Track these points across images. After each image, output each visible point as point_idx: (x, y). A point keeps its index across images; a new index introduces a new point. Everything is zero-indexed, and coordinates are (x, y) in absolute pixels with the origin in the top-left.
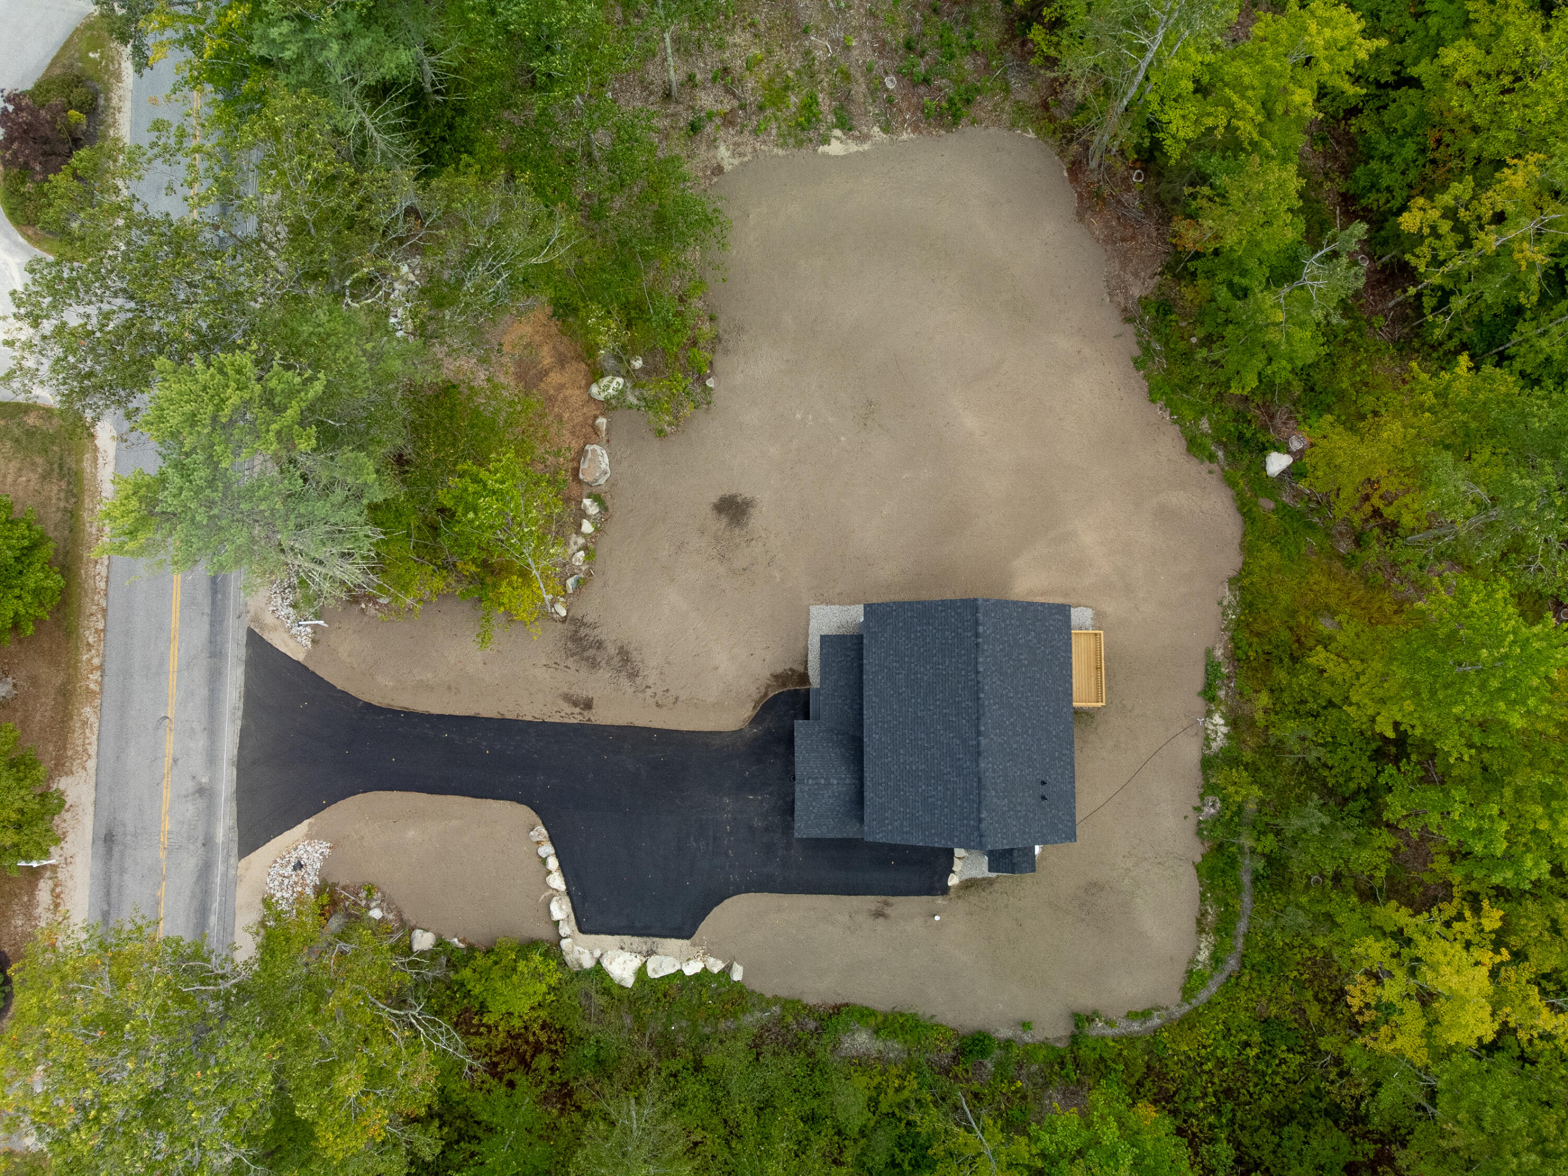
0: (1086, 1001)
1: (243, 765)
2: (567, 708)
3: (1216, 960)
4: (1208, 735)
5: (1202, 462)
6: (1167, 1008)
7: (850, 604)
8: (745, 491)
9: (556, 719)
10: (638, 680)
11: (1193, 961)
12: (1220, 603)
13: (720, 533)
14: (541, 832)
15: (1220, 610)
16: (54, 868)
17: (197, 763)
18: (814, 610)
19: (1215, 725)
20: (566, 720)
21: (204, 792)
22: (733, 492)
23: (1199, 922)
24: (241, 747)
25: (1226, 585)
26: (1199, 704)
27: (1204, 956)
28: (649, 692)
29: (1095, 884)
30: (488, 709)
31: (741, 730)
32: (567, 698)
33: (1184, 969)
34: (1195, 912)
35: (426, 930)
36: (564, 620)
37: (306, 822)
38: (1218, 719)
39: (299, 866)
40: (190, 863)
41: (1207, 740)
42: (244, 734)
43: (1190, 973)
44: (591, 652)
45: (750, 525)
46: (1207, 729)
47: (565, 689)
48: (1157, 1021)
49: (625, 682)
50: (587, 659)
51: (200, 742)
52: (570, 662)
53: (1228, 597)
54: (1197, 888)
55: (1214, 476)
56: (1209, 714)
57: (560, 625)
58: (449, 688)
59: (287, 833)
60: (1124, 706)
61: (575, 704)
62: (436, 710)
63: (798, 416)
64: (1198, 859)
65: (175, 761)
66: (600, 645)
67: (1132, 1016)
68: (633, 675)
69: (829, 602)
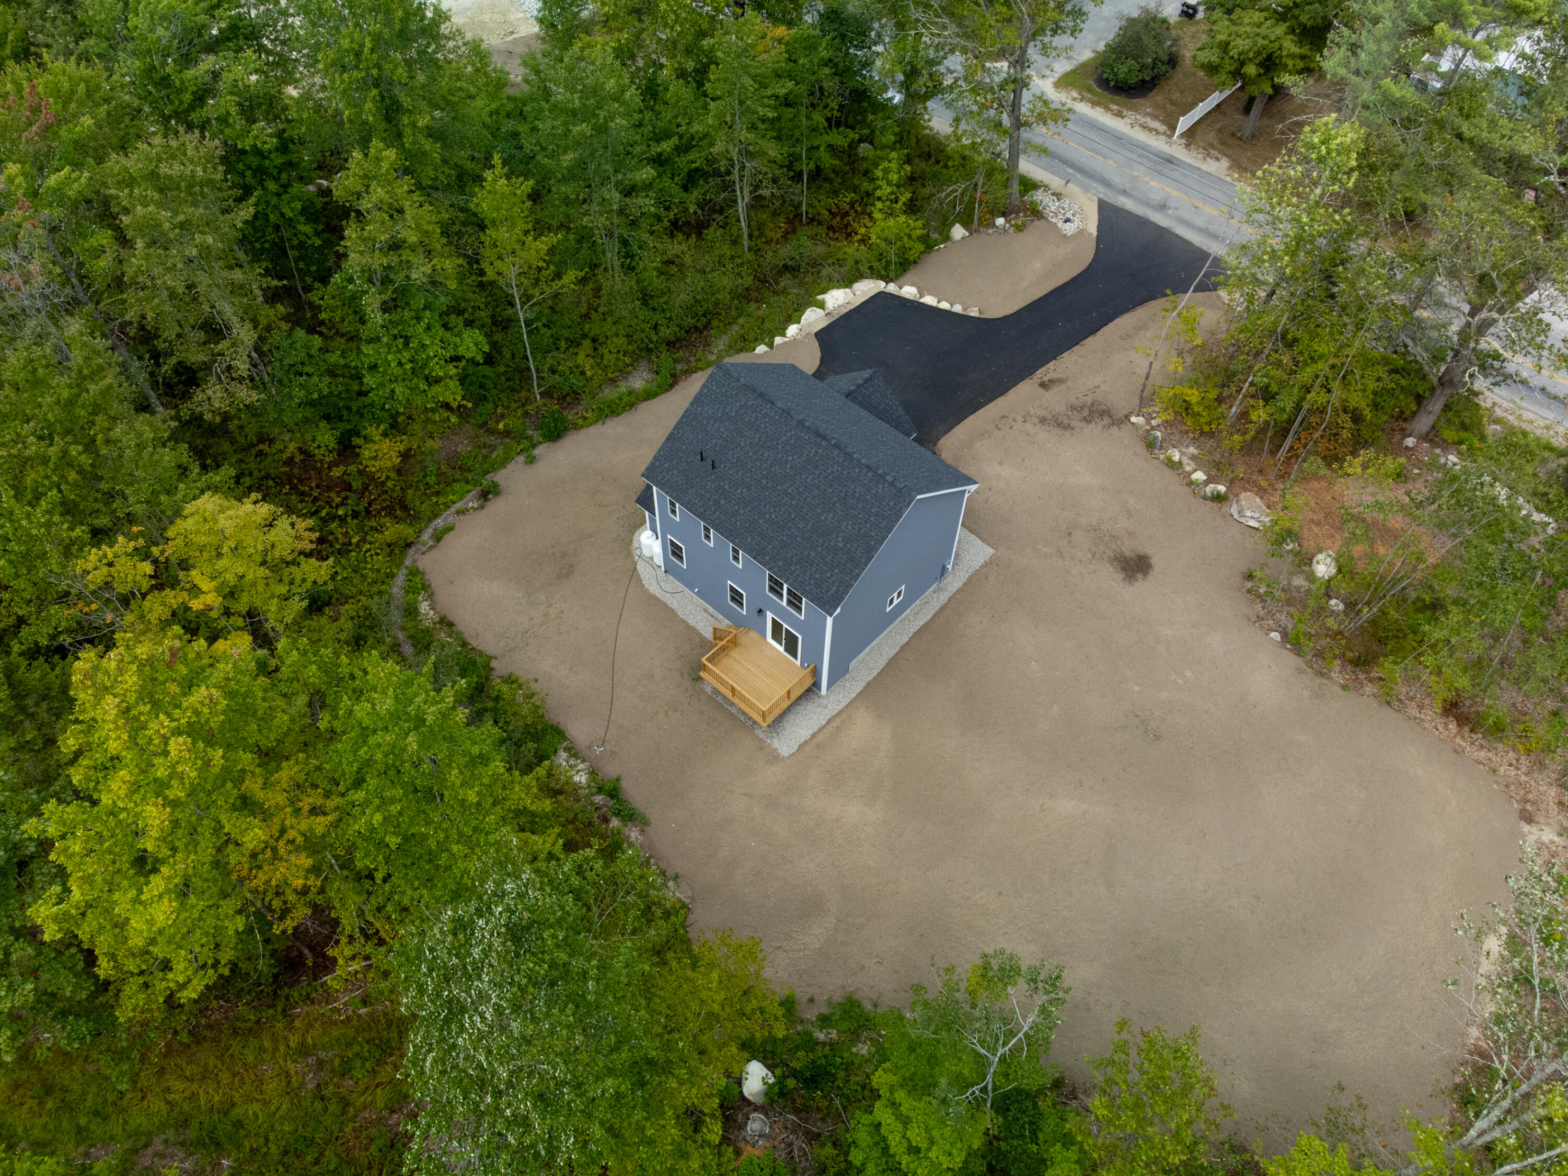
0: (497, 506)
1: (1163, 232)
2: (1051, 375)
3: (411, 612)
4: (577, 758)
5: (829, 1002)
6: (423, 553)
7: (971, 577)
8: (1142, 586)
9: (1051, 365)
10: (1036, 420)
11: (431, 596)
12: (676, 878)
13: (1119, 542)
14: (974, 313)
15: (670, 873)
16: (1171, 136)
17: (1187, 215)
18: (991, 551)
19: (578, 771)
20: (1044, 369)
21: (1163, 207)
22: (1150, 577)
23: (451, 625)
24: (1177, 236)
25: (687, 901)
26: (611, 770)
27: (424, 607)
28: (1020, 419)
29: (567, 575)
30: (1093, 343)
31: (935, 445)
32: (1061, 381)
33: (433, 585)
34: (460, 627)
35: (963, 238)
36: (1127, 417)
37: (1095, 234)
38: (581, 778)
39: (1067, 220)
40: (1117, 180)
41: (574, 753)
42: (1189, 243)
43: (426, 587)
44: (1085, 413)
45: (1107, 565)
46: (583, 762)
47: (1069, 383)
48: (426, 536)
49: (1044, 413)
50: (1082, 408)
51: (1199, 222)
52: (1089, 400)
53: (673, 893)
54: (474, 643)
55: (804, 999)
56: (593, 773)
57: (1125, 412)
58: (1129, 336)
59: (1096, 223)
60: (675, 710)
61: (1050, 381)
62: (1117, 321)
63: (1189, 674)
64: (494, 664)
65: (1196, 207)
66: (1087, 420)
67: (449, 529)
68: (1043, 420)
69: (985, 565)
